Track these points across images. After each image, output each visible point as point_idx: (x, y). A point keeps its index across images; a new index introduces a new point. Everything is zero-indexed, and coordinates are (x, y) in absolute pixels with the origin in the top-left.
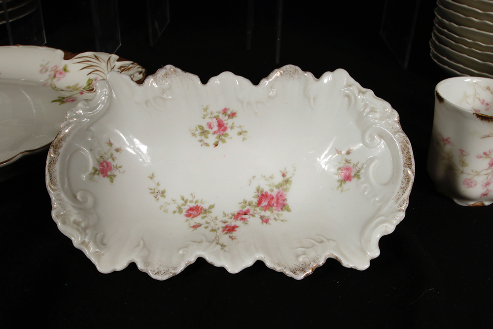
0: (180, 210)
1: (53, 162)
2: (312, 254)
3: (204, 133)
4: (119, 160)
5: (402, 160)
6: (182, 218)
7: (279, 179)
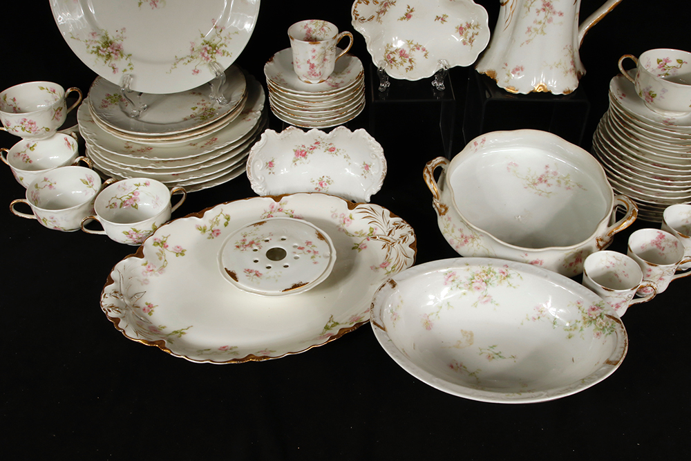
0: (338, 150)
1: (384, 170)
2: (286, 135)
3: (328, 182)
4: (362, 171)
5: (251, 169)
6: (337, 148)
7: (298, 162)
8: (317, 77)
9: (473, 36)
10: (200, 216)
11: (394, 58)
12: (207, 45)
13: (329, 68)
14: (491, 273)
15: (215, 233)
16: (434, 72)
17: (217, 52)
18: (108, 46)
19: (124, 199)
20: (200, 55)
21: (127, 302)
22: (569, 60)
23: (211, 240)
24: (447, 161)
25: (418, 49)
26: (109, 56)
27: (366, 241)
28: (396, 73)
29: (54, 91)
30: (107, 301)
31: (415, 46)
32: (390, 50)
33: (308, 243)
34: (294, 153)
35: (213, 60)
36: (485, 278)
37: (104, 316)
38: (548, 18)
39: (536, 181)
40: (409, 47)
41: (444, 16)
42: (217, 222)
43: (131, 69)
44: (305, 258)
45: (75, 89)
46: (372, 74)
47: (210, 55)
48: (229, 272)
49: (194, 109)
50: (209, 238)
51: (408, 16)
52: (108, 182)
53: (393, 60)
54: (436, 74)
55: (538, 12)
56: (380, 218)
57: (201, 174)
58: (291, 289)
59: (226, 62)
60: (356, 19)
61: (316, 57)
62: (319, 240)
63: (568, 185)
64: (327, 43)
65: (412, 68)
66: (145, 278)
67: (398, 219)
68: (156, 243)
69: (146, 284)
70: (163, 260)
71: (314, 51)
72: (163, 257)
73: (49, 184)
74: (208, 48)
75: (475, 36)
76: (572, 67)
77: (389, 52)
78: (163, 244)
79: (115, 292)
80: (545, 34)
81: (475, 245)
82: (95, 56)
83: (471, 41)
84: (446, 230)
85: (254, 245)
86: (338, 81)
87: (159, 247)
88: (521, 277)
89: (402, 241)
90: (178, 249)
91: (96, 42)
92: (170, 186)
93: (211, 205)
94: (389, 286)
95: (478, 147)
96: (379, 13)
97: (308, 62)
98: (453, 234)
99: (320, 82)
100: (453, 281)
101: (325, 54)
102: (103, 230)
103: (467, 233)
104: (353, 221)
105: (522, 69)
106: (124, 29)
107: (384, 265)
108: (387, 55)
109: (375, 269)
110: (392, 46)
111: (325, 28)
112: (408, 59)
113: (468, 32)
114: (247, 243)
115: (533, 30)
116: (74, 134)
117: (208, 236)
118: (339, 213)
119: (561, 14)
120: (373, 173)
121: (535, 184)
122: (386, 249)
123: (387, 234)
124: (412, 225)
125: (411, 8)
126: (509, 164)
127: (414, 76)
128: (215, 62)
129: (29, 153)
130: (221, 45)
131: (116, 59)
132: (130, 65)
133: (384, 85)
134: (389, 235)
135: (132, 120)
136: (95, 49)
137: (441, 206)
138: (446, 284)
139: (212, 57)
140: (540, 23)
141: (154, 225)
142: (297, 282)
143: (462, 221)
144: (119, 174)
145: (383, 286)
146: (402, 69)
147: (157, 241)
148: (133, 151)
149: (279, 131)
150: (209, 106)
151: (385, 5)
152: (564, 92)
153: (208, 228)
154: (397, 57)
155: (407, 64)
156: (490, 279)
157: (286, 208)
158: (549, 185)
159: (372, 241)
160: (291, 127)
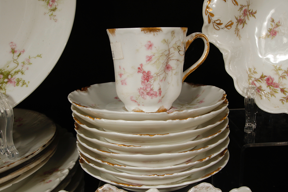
11: (260, 87)
17: (10, 81)
31: (286, 72)
32: (253, 76)
40: (277, 74)
51: (273, 33)
53: (260, 89)
60: (209, 22)
61: (154, 60)
71: (151, 46)
77: (253, 79)
97: (140, 69)
101: (168, 57)
108: (251, 81)
112: (278, 90)
125: (276, 21)
128: (4, 94)
130: (17, 72)
133: (250, 126)
146: (275, 100)
151: (245, 13)
155: (280, 95)
160: (105, 186)
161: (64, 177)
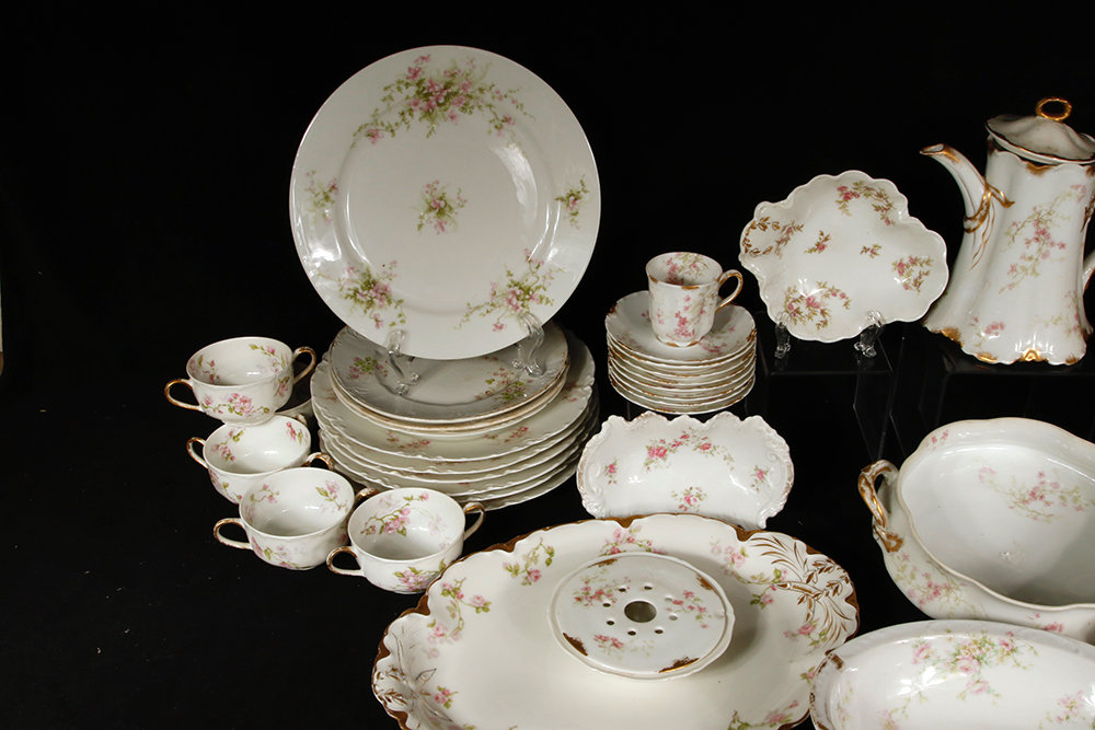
8: (689, 338)
9: (920, 277)
10: (509, 548)
11: (799, 308)
12: (516, 288)
13: (706, 323)
14: (987, 645)
15: (533, 576)
16: (861, 329)
17: (531, 297)
18: (371, 288)
19: (386, 520)
20: (506, 303)
21: (412, 686)
22: (1071, 313)
23: (527, 586)
24: (893, 467)
25: (835, 295)
26: (370, 303)
27: (770, 592)
28: (803, 331)
29: (273, 352)
30: (382, 685)
31: (830, 290)
32: (792, 296)
33: (688, 594)
34: (646, 451)
35: (525, 310)
36: (978, 652)
37: (380, 709)
38: (1043, 251)
39: (1027, 497)
40: (821, 292)
41: (875, 246)
42: (535, 559)
43: (402, 321)
44: (686, 619)
45: (307, 349)
46: (768, 332)
47: (520, 303)
48: (570, 640)
49: (490, 382)
50: (524, 584)
51: (820, 247)
52: (363, 493)
53: (797, 311)
54: (863, 332)
55: (1028, 242)
56: (791, 555)
57: (505, 484)
58: (672, 668)
59: (545, 313)
60: (746, 251)
61: (690, 309)
62: (703, 589)
63: (1078, 504)
64: (708, 287)
65: (825, 323)
66: (432, 646)
67: (821, 557)
68: (446, 592)
69: (436, 656)
70: (457, 618)
71: (688, 299)
72: (457, 613)
73: (269, 494)
74: (518, 292)
75: (924, 277)
76: (1077, 323)
77: (791, 300)
78: (455, 592)
79: (394, 670)
80: (1037, 275)
81: (952, 600)
82: (350, 301)
83: (917, 283)
84: (901, 574)
85: (603, 597)
86: (717, 343)
87: (449, 598)
88: (1035, 652)
89: (831, 592)
90: (478, 601)
91: (353, 281)
92: (462, 501)
93: (525, 532)
94: (831, 665)
95: (937, 444)
96: (779, 243)
97: (677, 315)
98: (914, 582)
99: (691, 345)
100: (927, 657)
101: (703, 305)
102: (359, 568)
103: (938, 579)
104: (747, 559)
105: (1002, 327)
106: (395, 262)
107: (805, 631)
108: (788, 303)
109: (790, 635)
110: (795, 291)
111: (698, 264)
112: (819, 310)
113: (912, 270)
114: (592, 593)
115: (1019, 269)
116: (301, 417)
117: (522, 580)
118: (724, 546)
119: (1063, 246)
120: (771, 484)
121: (1025, 502)
122: (805, 605)
123: (805, 580)
124: (844, 566)
125: (825, 235)
126: (982, 471)
127: (830, 336)
128: (528, 312)
129: (233, 446)
130: (538, 288)
131: (381, 307)
132: (400, 315)
133: (783, 349)
134: (808, 582)
135: (398, 398)
136: (351, 293)
137: (889, 536)
138: (916, 662)
139: (523, 305)
140: (1031, 258)
141: (442, 563)
142: (680, 658)
143: (930, 561)
144: (378, 481)
145: (824, 665)
146: (811, 324)
147: (447, 587)
148: (402, 447)
149: (629, 418)
150: (512, 378)
151: (788, 232)
152: (1068, 361)
153: (522, 567)
154: (804, 310)
155: (818, 318)
156: (985, 654)
157: (639, 537)
158: (1048, 504)
159: (779, 591)
160: (647, 413)
161: (589, 396)
